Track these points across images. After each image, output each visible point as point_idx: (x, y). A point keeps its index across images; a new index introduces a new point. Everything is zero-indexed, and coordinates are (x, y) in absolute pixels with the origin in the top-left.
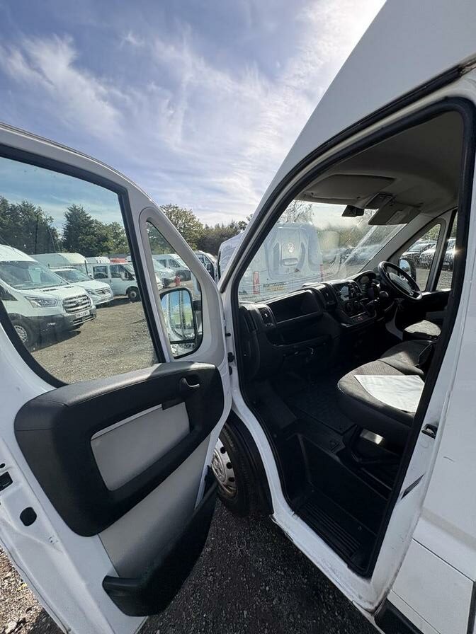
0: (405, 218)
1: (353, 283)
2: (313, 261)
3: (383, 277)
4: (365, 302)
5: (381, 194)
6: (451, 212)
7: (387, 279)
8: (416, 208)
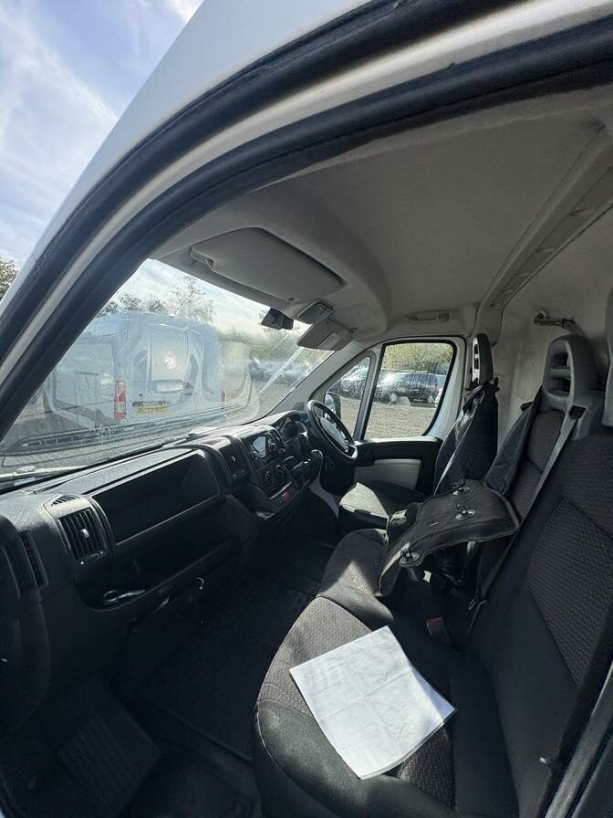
0: (339, 342)
1: (272, 432)
2: (210, 385)
3: (313, 424)
4: (290, 464)
5: (321, 303)
6: (381, 345)
7: (319, 425)
8: (351, 333)
